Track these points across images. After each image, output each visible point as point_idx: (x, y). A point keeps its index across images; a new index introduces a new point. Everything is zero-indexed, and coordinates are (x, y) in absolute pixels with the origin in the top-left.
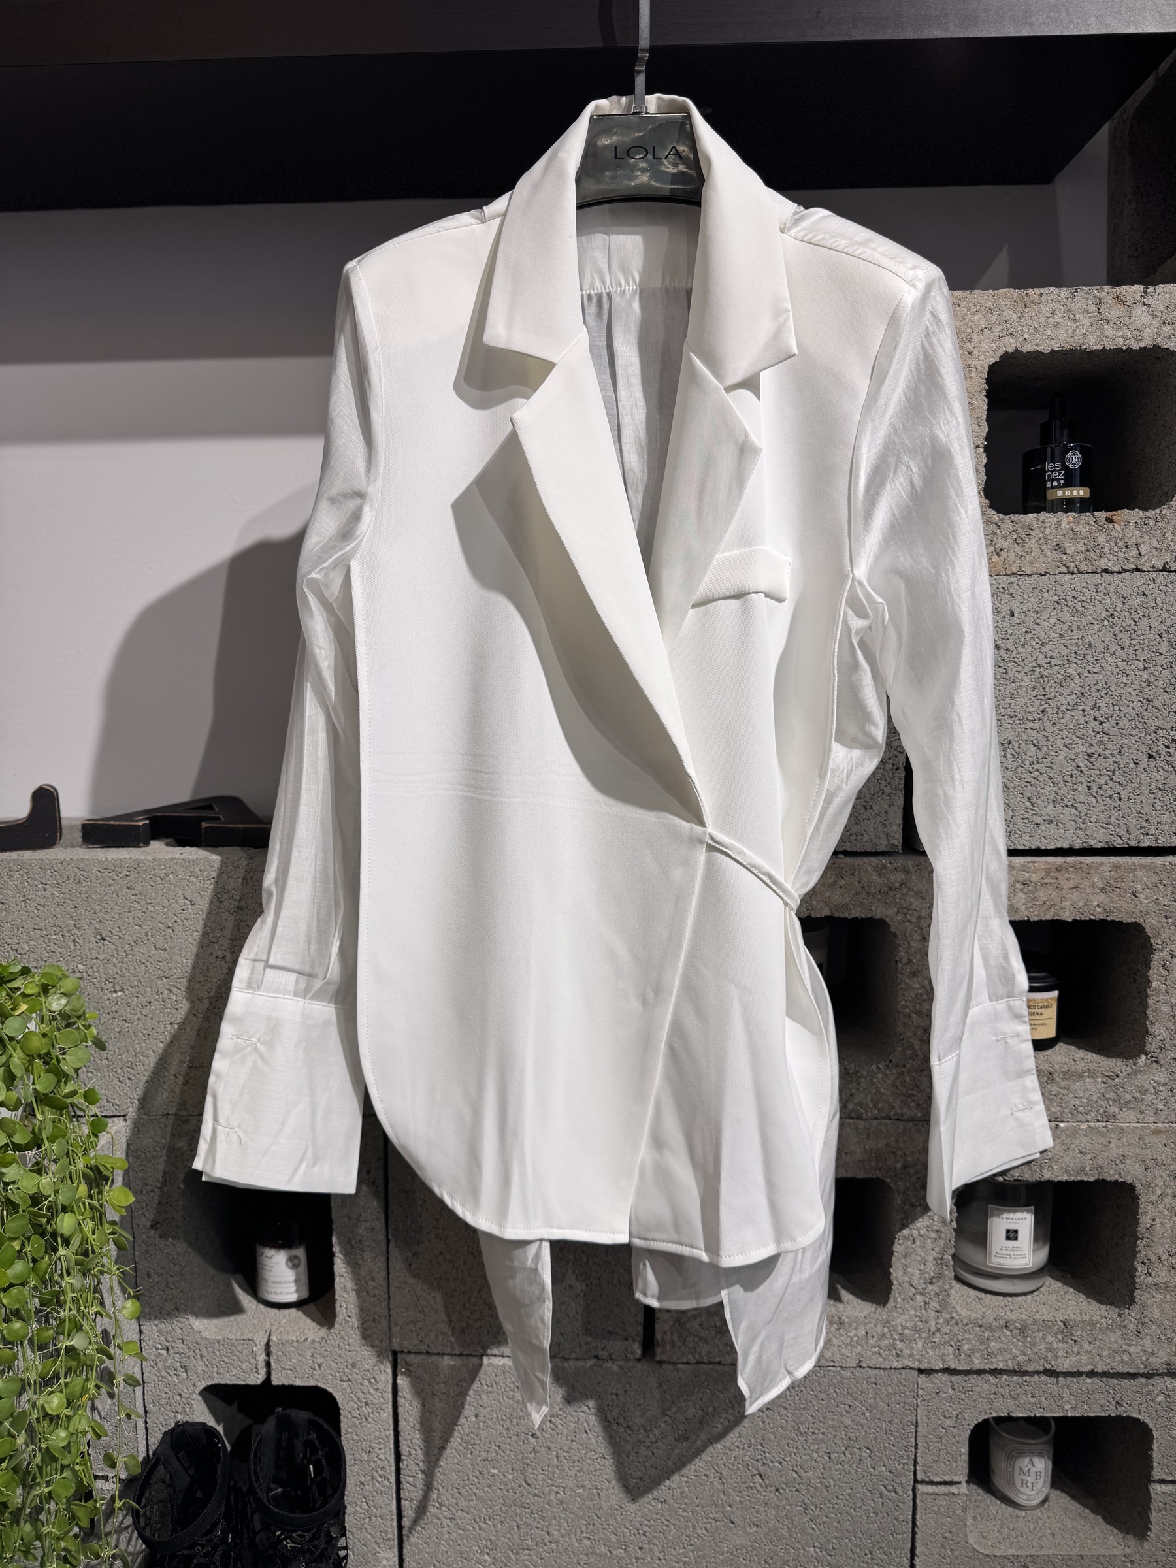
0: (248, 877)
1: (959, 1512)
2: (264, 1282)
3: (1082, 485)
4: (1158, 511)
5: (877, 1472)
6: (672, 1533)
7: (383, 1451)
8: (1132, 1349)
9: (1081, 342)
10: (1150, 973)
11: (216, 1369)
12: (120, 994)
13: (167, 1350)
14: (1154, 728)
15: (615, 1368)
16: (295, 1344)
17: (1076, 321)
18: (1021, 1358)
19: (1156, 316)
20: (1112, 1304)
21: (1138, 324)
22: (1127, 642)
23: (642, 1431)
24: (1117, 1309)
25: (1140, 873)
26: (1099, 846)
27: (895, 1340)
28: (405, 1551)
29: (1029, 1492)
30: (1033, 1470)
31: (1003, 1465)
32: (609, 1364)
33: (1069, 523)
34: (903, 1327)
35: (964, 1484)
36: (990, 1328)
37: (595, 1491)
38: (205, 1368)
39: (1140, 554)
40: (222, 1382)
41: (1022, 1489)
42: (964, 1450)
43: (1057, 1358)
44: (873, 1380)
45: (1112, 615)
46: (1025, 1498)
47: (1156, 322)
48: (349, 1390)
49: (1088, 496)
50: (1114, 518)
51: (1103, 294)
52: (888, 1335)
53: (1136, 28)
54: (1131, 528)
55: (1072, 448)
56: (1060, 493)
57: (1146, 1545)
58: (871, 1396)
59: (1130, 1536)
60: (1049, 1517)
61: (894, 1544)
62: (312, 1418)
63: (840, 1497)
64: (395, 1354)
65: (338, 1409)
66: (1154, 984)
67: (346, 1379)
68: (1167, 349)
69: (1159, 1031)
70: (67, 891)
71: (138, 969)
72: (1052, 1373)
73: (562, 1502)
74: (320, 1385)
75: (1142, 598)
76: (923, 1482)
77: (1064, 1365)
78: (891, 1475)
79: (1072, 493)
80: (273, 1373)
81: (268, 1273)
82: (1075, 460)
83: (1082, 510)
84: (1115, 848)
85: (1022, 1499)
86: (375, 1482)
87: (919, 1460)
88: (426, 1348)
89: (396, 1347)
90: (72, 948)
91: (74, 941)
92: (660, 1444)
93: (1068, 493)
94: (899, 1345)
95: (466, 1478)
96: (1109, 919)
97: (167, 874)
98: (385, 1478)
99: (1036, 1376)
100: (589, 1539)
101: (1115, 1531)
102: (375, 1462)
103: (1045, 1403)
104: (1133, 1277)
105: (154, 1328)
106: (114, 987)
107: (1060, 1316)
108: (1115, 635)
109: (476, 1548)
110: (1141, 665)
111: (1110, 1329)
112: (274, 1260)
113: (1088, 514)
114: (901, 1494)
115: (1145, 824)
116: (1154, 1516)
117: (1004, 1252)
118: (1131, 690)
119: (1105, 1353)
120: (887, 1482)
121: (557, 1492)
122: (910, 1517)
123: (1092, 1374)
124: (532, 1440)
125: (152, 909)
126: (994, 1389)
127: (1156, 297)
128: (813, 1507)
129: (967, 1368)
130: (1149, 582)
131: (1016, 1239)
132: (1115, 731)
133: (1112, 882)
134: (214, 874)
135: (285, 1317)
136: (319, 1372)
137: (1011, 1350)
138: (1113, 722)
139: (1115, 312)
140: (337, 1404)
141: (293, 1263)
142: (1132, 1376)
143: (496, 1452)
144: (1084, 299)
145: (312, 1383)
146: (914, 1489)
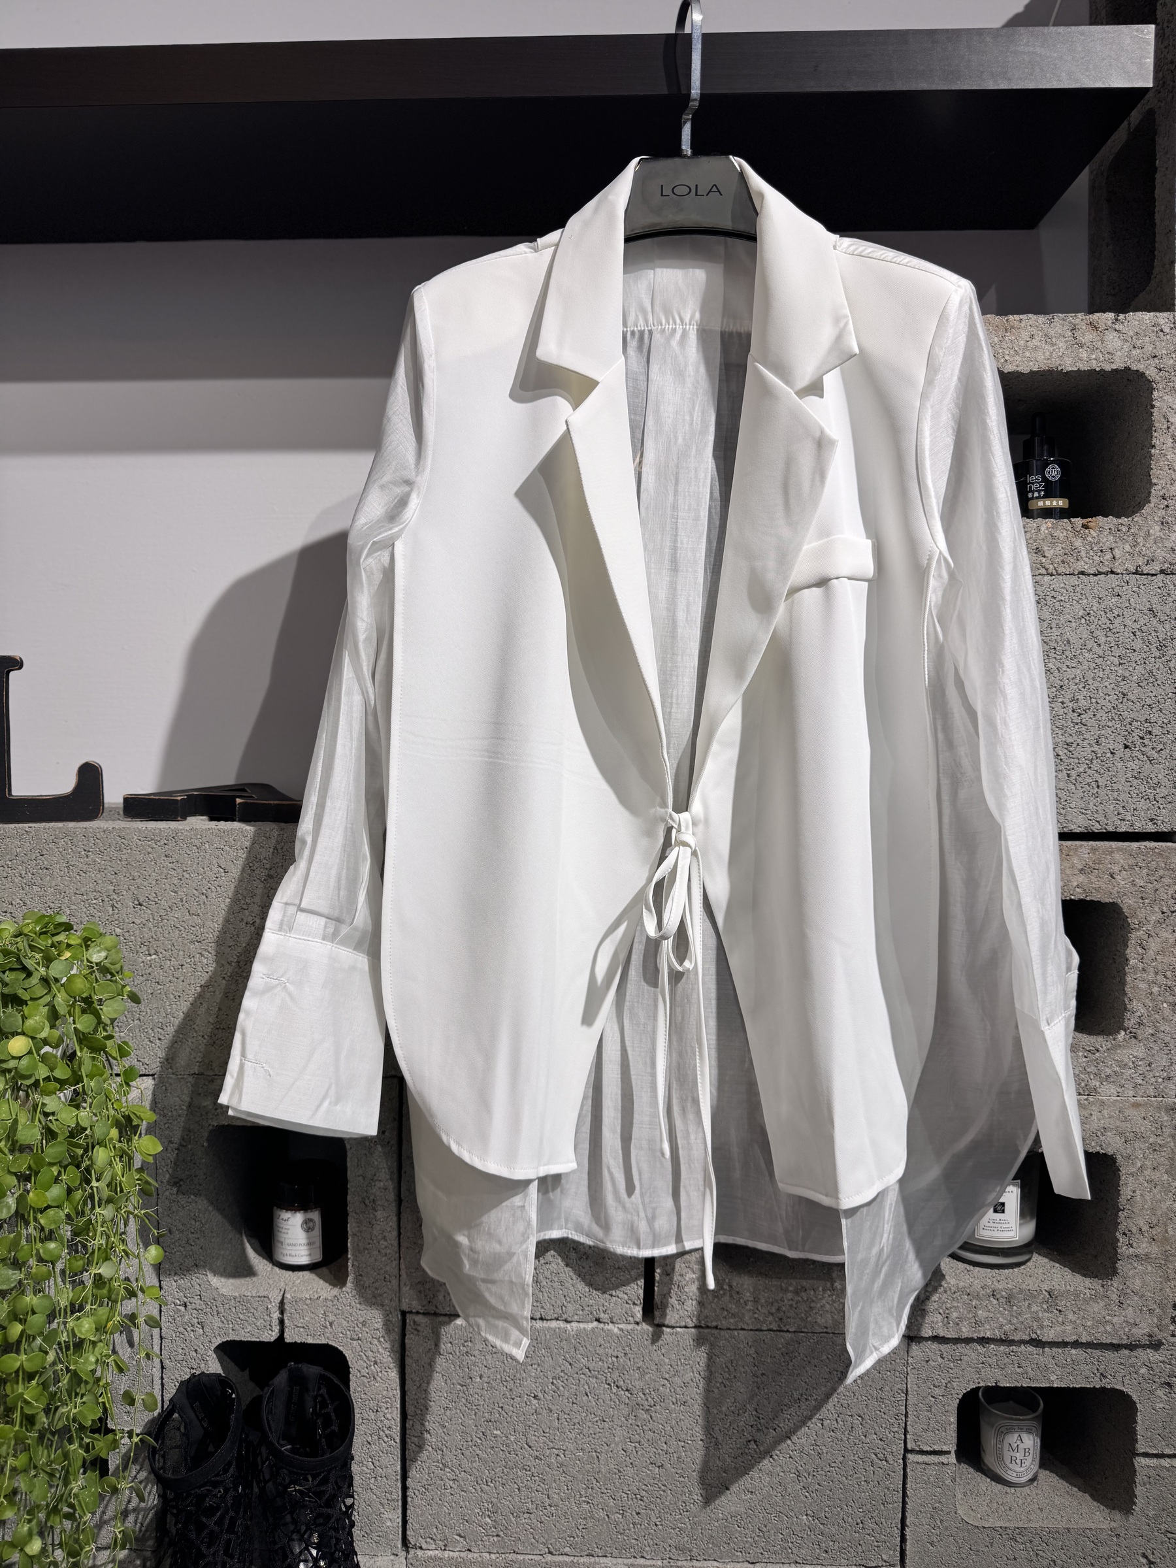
0: (279, 847)
1: (948, 1482)
2: (279, 1245)
3: (1062, 496)
4: (1130, 519)
6: (669, 1498)
7: (390, 1410)
8: (1115, 1320)
9: (1057, 364)
10: (1128, 951)
11: (231, 1326)
12: (153, 957)
13: (186, 1306)
14: (1128, 720)
15: (616, 1330)
16: (308, 1302)
17: (1053, 345)
18: (1007, 1328)
19: (1127, 341)
20: (1095, 1276)
21: (1110, 347)
22: (1102, 639)
23: (641, 1394)
24: (1101, 1281)
25: (1117, 856)
26: (1078, 830)
28: (409, 1512)
29: (1018, 1468)
30: (1022, 1446)
31: (993, 1442)
32: (611, 1326)
33: (1048, 528)
35: (953, 1455)
36: (978, 1297)
37: (594, 1454)
38: (221, 1325)
39: (1114, 558)
40: (237, 1339)
41: (1011, 1466)
42: (953, 1419)
43: (1042, 1327)
45: (1089, 614)
46: (1015, 1474)
47: (1127, 346)
48: (358, 1349)
49: (1067, 506)
50: (1089, 524)
51: (1078, 320)
53: (1103, 83)
54: (1105, 533)
55: (1052, 462)
56: (1041, 503)
57: (1131, 1519)
59: (1116, 1512)
60: (1037, 1494)
62: (323, 1373)
63: (833, 1465)
64: (404, 1314)
65: (349, 1367)
66: (1132, 962)
67: (356, 1337)
68: (1137, 371)
69: (1137, 1007)
70: (108, 858)
71: (171, 934)
72: (1037, 1343)
73: (562, 1465)
74: (330, 1343)
75: (1116, 599)
76: (912, 1451)
77: (1049, 1335)
78: (882, 1443)
79: (1052, 503)
80: (287, 1330)
81: (284, 1236)
82: (1054, 473)
83: (1061, 518)
84: (1094, 833)
85: (1010, 1477)
86: (381, 1441)
87: (909, 1428)
88: (434, 1309)
89: (405, 1307)
90: (111, 912)
91: (113, 906)
92: (658, 1407)
93: (1048, 503)
95: (469, 1439)
96: (1088, 899)
97: (203, 844)
98: (392, 1438)
99: (1023, 1347)
100: (588, 1503)
101: (1102, 1507)
102: (381, 1421)
103: (1031, 1374)
104: (1115, 1248)
105: (174, 1283)
106: (148, 951)
107: (1045, 1287)
108: (1092, 633)
109: (478, 1511)
110: (1116, 661)
111: (1095, 1298)
112: (289, 1223)
113: (1066, 520)
115: (1121, 810)
116: (1139, 1490)
117: (991, 1224)
118: (1107, 684)
119: (1089, 1324)
120: (878, 1450)
121: (558, 1455)
122: (901, 1486)
123: (1076, 1344)
124: (535, 1402)
125: (188, 876)
126: (982, 1359)
127: (1126, 323)
128: (805, 1474)
129: (955, 1336)
130: (1123, 584)
131: (1003, 1212)
132: (1092, 722)
133: (1091, 863)
134: (248, 844)
135: (299, 1278)
136: (330, 1330)
137: (998, 1319)
138: (1090, 714)
139: (1088, 337)
140: (347, 1362)
141: (308, 1226)
142: (1116, 1347)
143: (500, 1414)
144: (1060, 324)
145: (323, 1341)
146: (904, 1459)
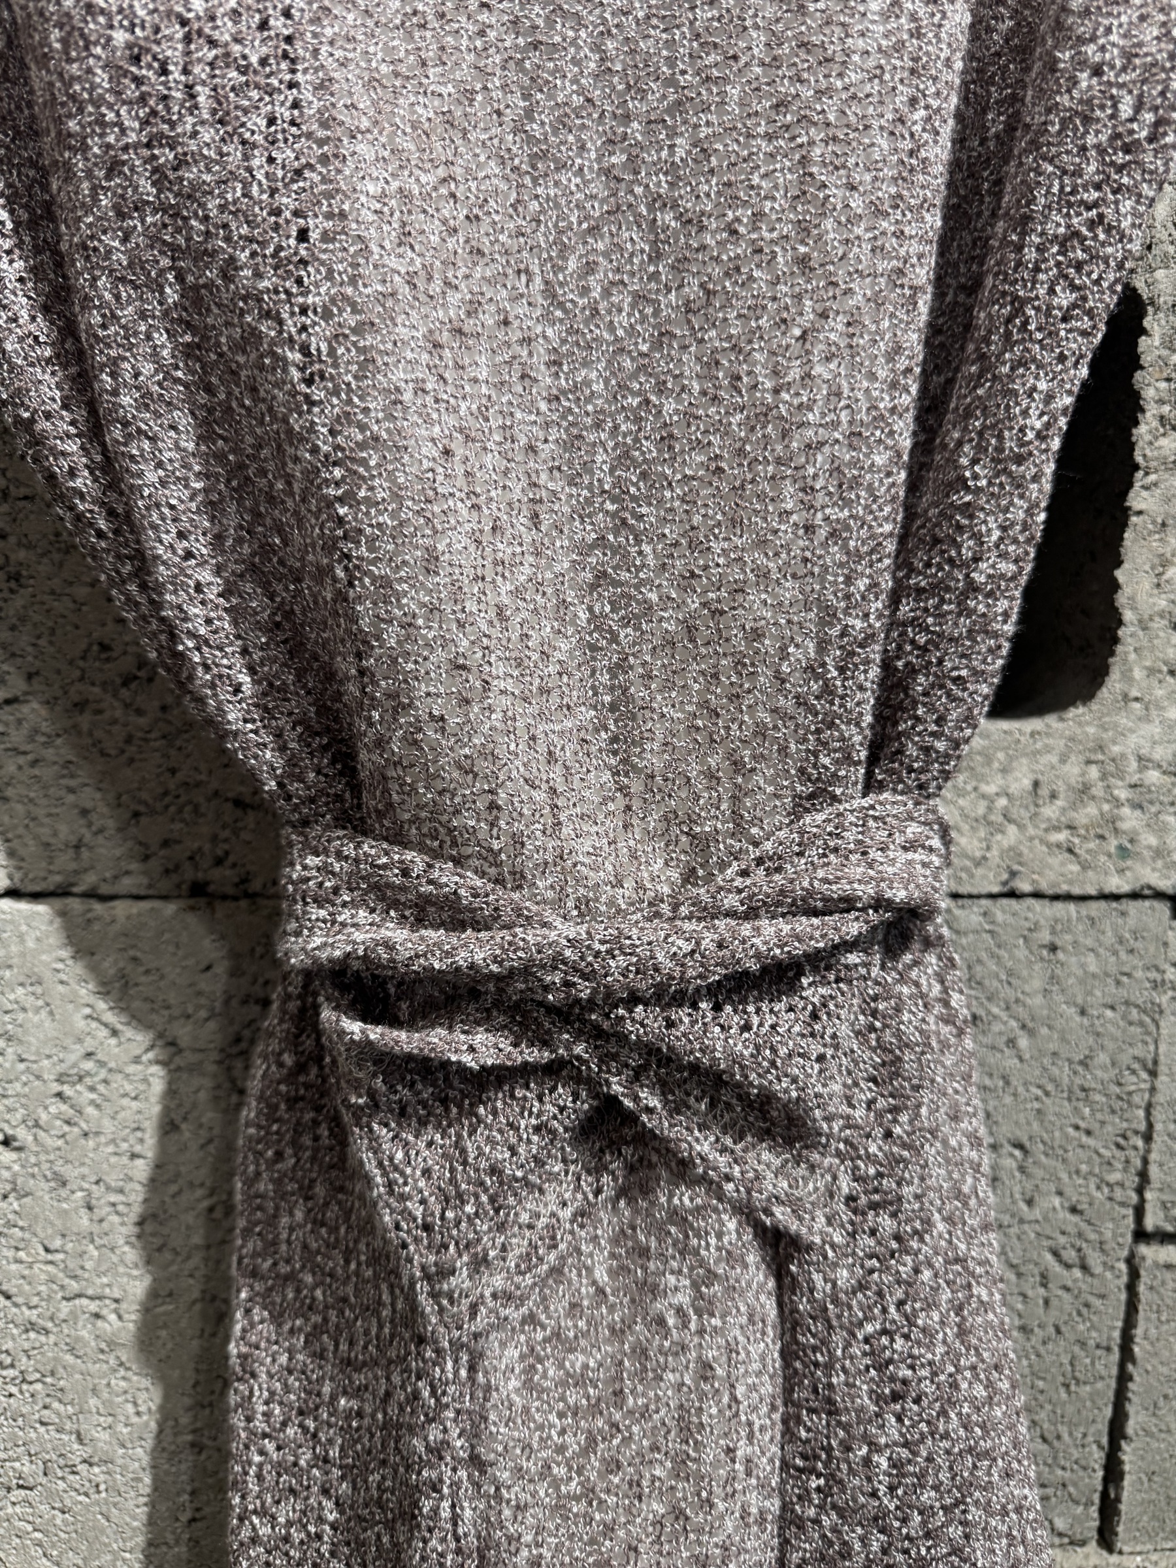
5: (1037, 1214)
27: (1117, 803)
34: (1143, 761)
44: (1045, 936)
52: (1098, 791)
58: (1037, 984)
61: (1070, 1409)
94: (1131, 820)
114: (1098, 1270)
